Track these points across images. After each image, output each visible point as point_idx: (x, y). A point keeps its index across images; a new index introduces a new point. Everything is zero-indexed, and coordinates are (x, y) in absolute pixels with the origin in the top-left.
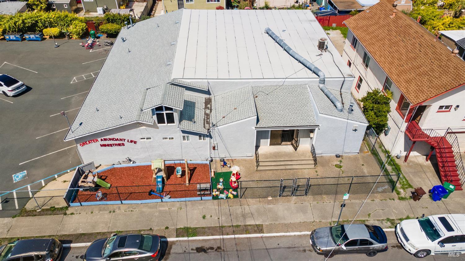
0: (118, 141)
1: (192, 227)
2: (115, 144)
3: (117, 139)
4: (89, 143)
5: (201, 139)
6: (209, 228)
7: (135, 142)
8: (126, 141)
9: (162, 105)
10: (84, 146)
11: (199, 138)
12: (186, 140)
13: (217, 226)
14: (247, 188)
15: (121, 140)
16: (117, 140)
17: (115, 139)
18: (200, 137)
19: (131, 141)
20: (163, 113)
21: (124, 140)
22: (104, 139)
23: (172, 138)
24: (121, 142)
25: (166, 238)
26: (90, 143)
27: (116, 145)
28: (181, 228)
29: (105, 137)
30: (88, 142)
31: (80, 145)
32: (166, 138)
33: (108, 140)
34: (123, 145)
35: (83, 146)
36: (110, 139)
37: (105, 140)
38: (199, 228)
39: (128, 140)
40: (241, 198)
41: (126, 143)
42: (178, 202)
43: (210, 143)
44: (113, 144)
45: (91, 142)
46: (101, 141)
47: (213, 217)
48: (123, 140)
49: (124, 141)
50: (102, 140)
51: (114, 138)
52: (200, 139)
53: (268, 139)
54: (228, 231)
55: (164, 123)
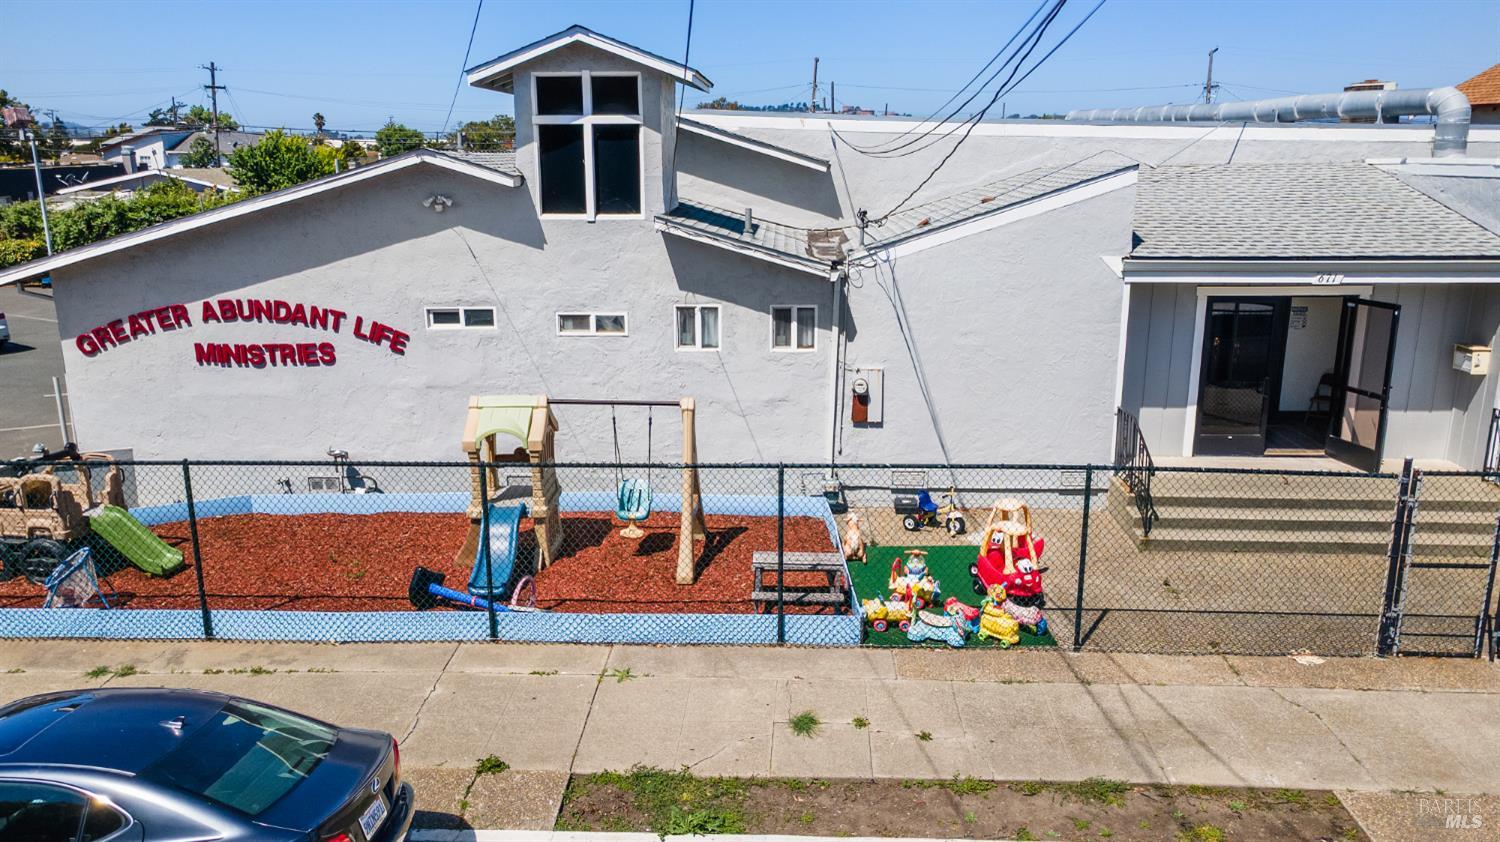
0: (300, 325)
1: (706, 774)
2: (283, 348)
3: (300, 308)
4: (135, 333)
5: (787, 343)
6: (852, 788)
7: (398, 341)
8: (347, 326)
9: (580, 37)
10: (102, 356)
11: (777, 333)
12: (693, 342)
13: (921, 783)
14: (1106, 611)
15: (319, 318)
16: (296, 315)
17: (283, 312)
18: (783, 324)
19: (378, 333)
20: (580, 127)
21: (339, 316)
22: (222, 303)
23: (618, 322)
24: (315, 335)
25: (469, 827)
26: (141, 336)
27: (287, 353)
28: (606, 778)
29: (232, 296)
30: (127, 327)
31: (80, 344)
32: (580, 321)
33: (246, 312)
34: (328, 353)
35: (94, 351)
36: (257, 310)
37: (230, 311)
38: (763, 784)
39: (359, 321)
40: (1078, 645)
41: (343, 340)
42: (611, 644)
43: (841, 369)
44: (272, 348)
45: (144, 323)
46: (206, 319)
47: (873, 727)
48: (331, 319)
49: (336, 328)
50: (208, 314)
51: (279, 304)
52: (781, 335)
53: (1184, 405)
54: (1020, 819)
55: (581, 208)
